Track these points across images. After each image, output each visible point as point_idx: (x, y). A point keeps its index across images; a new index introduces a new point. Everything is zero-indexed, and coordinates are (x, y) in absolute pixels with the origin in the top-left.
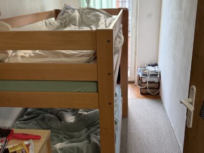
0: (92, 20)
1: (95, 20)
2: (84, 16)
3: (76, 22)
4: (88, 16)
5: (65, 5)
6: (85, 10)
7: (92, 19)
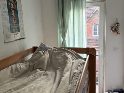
0: (60, 63)
1: (63, 63)
2: (54, 57)
3: (44, 65)
4: (58, 58)
5: (41, 43)
6: (56, 50)
7: (60, 61)
